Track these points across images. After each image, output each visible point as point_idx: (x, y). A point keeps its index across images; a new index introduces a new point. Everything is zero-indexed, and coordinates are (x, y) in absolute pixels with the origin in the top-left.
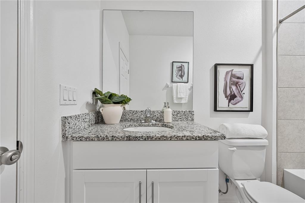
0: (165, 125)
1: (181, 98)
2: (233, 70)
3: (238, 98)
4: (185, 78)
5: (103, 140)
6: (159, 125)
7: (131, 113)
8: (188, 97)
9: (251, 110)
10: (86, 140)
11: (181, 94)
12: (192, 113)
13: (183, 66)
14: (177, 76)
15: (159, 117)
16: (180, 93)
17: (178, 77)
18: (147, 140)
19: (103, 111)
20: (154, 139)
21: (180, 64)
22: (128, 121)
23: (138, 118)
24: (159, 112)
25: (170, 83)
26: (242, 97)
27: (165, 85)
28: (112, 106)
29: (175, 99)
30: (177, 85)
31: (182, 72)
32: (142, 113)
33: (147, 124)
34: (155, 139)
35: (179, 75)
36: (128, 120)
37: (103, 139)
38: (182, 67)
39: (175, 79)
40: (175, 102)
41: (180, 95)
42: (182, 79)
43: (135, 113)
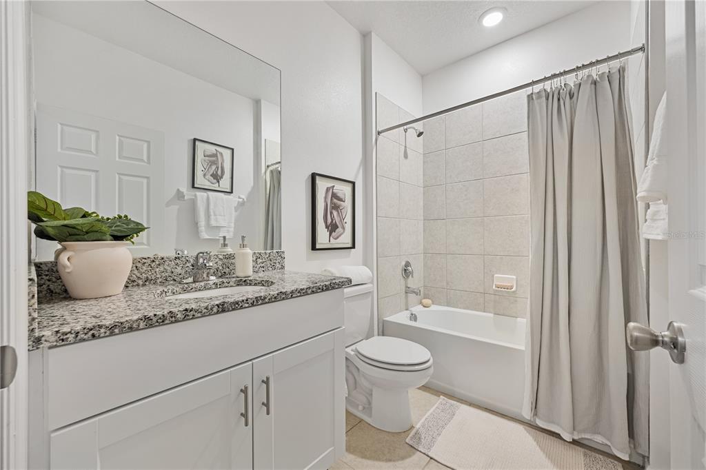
0: (245, 281)
1: (218, 228)
2: (334, 186)
3: (339, 230)
4: (225, 184)
5: (163, 321)
6: (231, 284)
7: (144, 263)
8: (233, 225)
9: (353, 247)
10: (112, 334)
11: (218, 217)
12: (283, 256)
13: (221, 154)
14: (205, 175)
15: (221, 268)
16: (215, 215)
17: (208, 176)
18: (255, 305)
19: (72, 260)
20: (267, 300)
21: (212, 149)
22: (138, 285)
23: (167, 274)
24: (221, 257)
25: (187, 190)
26: (344, 228)
27: (174, 192)
28: (108, 246)
29: (203, 228)
30: (208, 195)
31: (218, 168)
32: (178, 261)
33: (202, 284)
34: (269, 299)
35: (211, 173)
36: (135, 284)
37: (161, 320)
38: (217, 156)
39: (200, 181)
40: (205, 235)
41: (216, 220)
42: (219, 182)
43: (157, 263)
